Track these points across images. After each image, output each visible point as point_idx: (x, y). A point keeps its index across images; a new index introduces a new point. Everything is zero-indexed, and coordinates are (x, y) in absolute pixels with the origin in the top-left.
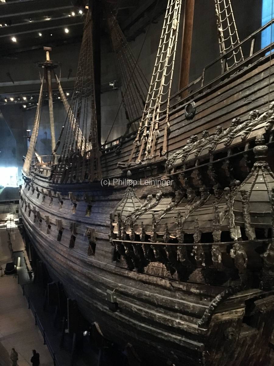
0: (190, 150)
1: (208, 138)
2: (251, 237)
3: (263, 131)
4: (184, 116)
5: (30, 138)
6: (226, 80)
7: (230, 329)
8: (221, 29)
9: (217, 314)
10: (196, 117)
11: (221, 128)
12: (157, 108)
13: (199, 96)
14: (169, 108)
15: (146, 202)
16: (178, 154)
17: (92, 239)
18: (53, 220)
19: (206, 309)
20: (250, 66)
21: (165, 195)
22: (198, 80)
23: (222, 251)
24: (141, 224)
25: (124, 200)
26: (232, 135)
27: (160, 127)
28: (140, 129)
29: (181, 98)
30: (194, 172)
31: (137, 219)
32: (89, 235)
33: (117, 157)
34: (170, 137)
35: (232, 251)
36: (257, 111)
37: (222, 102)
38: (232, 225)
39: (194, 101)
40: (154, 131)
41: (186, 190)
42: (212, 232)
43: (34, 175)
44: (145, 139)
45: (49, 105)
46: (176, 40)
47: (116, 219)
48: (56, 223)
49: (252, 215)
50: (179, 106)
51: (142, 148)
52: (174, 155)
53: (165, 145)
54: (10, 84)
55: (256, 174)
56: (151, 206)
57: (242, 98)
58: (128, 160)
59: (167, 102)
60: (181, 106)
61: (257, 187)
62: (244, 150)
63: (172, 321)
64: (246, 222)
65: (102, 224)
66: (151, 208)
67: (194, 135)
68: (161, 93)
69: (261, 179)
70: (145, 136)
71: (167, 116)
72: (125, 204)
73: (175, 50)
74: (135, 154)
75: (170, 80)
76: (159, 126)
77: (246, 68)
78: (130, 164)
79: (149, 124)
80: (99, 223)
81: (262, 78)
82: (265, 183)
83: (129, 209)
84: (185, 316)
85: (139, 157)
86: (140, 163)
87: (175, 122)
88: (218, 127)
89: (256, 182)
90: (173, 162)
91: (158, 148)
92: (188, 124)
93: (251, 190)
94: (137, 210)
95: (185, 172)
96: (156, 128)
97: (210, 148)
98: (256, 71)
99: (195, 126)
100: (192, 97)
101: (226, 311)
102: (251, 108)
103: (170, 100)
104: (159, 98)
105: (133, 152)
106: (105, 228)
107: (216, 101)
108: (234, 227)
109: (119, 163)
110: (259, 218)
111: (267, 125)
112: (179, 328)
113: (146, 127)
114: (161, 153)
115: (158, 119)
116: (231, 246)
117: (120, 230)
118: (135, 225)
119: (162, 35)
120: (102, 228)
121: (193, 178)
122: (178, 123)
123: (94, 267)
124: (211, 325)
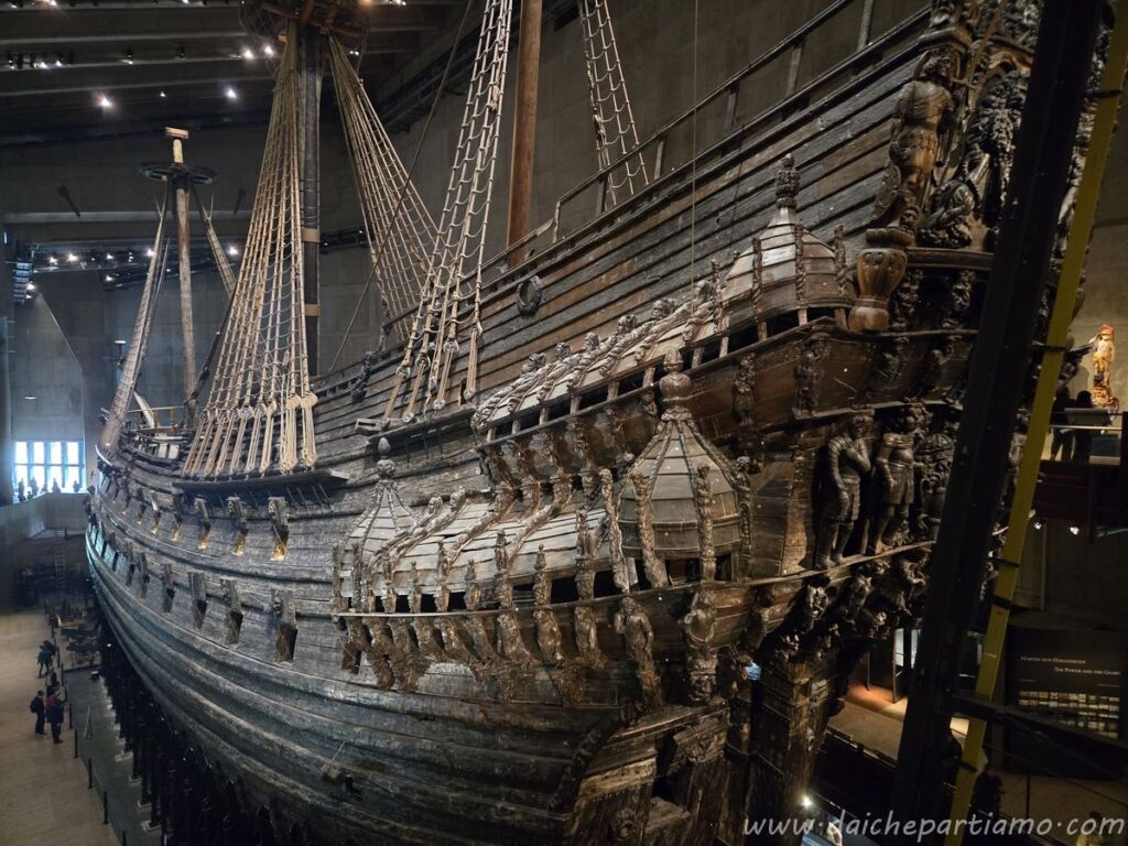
0: (529, 387)
1: (566, 360)
2: (657, 581)
3: (678, 344)
4: (515, 307)
5: (123, 361)
6: (606, 231)
7: (624, 813)
8: (598, 118)
9: (592, 778)
10: (543, 311)
11: (596, 336)
12: (452, 290)
13: (547, 264)
14: (481, 291)
15: (427, 515)
16: (502, 396)
17: (286, 619)
18: (182, 574)
19: (566, 766)
20: (656, 200)
21: (472, 496)
22: (545, 227)
23: (597, 620)
24: (410, 568)
25: (370, 512)
26: (615, 352)
27: (460, 334)
28: (413, 337)
29: (509, 267)
30: (535, 437)
31: (401, 557)
32: (280, 609)
33: (357, 407)
34: (484, 356)
35: (619, 617)
36: (670, 300)
37: (597, 280)
38: (617, 556)
39: (538, 274)
40: (446, 343)
41: (519, 483)
42: (575, 576)
43: (130, 458)
44: (426, 363)
45: (181, 278)
46: (497, 134)
47: (348, 559)
48: (190, 581)
49: (659, 529)
50: (505, 284)
51: (416, 385)
52: (493, 399)
53: (471, 375)
54: (69, 216)
55: (666, 437)
56: (437, 522)
57: (640, 271)
58: (383, 414)
59: (476, 275)
60: (508, 286)
61: (668, 467)
62: (641, 386)
63: (488, 807)
64: (645, 546)
65: (315, 577)
66: (438, 528)
67: (539, 353)
68: (463, 254)
69: (676, 449)
70: (424, 355)
71: (477, 308)
72: (372, 522)
73: (494, 156)
74: (400, 399)
75: (481, 224)
76: (457, 332)
77: (645, 206)
78: (389, 423)
79: (435, 327)
80: (306, 576)
81: (680, 229)
82: (684, 457)
83: (383, 534)
84: (518, 791)
85: (411, 405)
86: (413, 420)
87: (495, 321)
88: (590, 334)
89: (668, 454)
90: (489, 416)
91: (454, 384)
92: (525, 328)
93: (656, 474)
94: (405, 535)
95: (517, 439)
96: (452, 334)
97: (570, 381)
98: (667, 212)
99: (541, 332)
100: (533, 265)
101: (613, 769)
102: (657, 293)
103: (482, 272)
104: (457, 264)
105: (395, 392)
106: (321, 587)
107: (585, 275)
108: (622, 560)
109: (359, 420)
110: (673, 535)
111: (687, 329)
112: (505, 821)
113: (427, 332)
114: (462, 395)
115: (454, 314)
116: (616, 607)
117: (358, 587)
118: (396, 572)
119: (465, 120)
120: (314, 587)
121: (534, 452)
122: (502, 324)
123: (292, 690)
124: (579, 807)
